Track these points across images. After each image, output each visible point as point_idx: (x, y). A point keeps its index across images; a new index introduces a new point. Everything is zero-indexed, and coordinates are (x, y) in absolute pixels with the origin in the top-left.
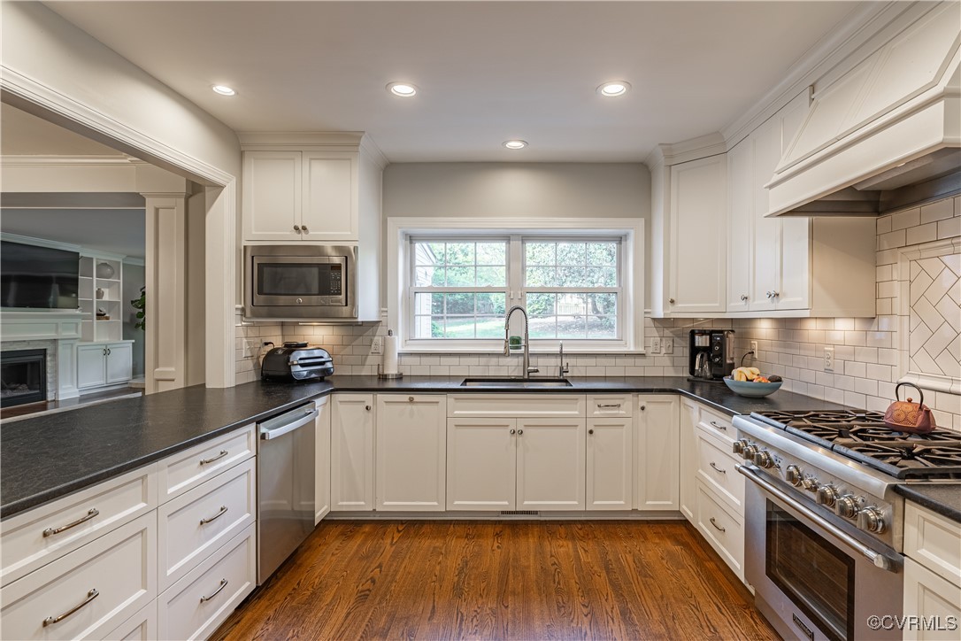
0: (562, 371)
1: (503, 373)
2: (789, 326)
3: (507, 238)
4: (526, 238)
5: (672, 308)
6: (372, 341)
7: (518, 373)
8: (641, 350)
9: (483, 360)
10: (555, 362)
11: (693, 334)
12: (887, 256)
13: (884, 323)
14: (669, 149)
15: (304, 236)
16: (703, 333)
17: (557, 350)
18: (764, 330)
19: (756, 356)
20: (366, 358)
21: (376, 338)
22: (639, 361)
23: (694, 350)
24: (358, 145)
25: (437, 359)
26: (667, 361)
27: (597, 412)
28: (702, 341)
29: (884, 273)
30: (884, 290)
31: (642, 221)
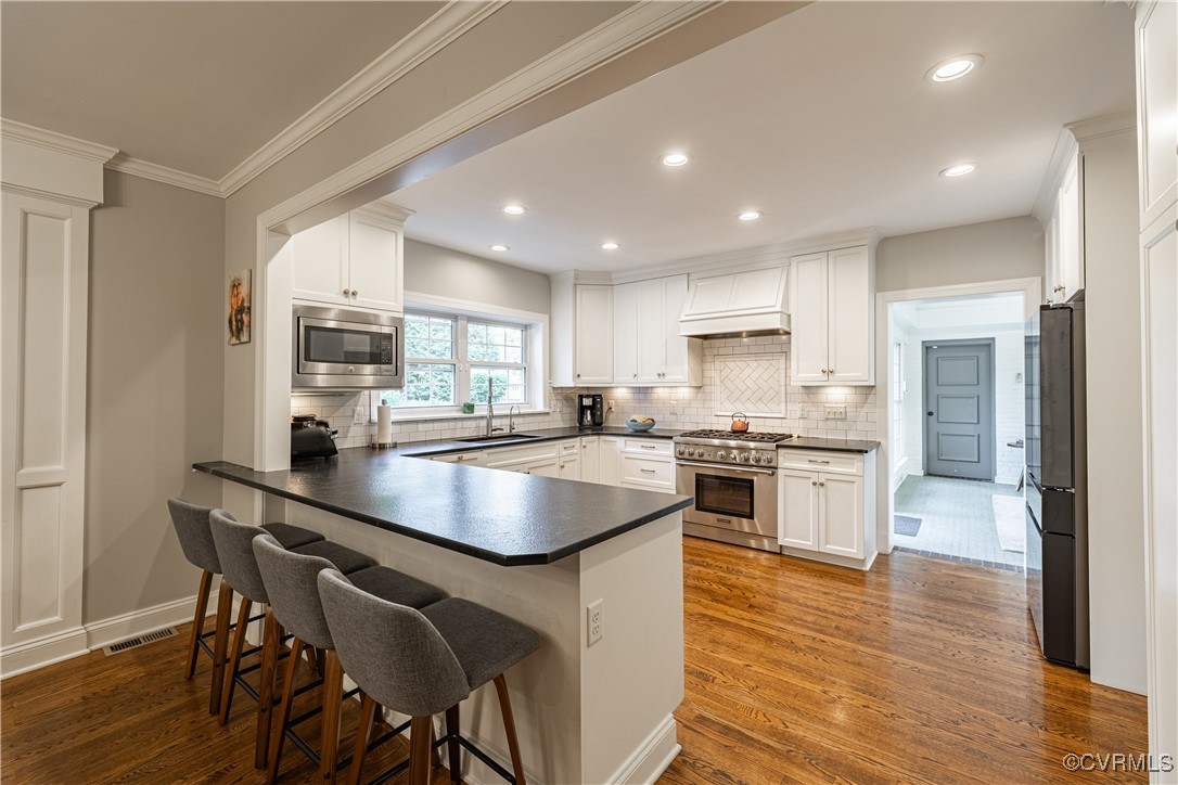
0: (512, 428)
1: (467, 434)
2: (643, 392)
3: (455, 317)
4: (472, 319)
5: (578, 380)
6: (354, 410)
7: (483, 433)
8: (547, 410)
9: (452, 424)
10: (506, 422)
11: (581, 397)
12: (709, 358)
13: (707, 389)
14: (578, 275)
15: (352, 301)
16: (588, 396)
17: (508, 412)
18: (620, 394)
19: (613, 409)
20: (348, 431)
21: (358, 408)
22: (547, 418)
23: (582, 409)
24: (403, 220)
25: (414, 426)
26: (559, 417)
27: (564, 453)
28: (587, 402)
29: (707, 366)
30: (707, 374)
31: (547, 317)
